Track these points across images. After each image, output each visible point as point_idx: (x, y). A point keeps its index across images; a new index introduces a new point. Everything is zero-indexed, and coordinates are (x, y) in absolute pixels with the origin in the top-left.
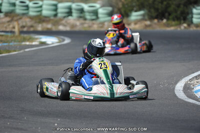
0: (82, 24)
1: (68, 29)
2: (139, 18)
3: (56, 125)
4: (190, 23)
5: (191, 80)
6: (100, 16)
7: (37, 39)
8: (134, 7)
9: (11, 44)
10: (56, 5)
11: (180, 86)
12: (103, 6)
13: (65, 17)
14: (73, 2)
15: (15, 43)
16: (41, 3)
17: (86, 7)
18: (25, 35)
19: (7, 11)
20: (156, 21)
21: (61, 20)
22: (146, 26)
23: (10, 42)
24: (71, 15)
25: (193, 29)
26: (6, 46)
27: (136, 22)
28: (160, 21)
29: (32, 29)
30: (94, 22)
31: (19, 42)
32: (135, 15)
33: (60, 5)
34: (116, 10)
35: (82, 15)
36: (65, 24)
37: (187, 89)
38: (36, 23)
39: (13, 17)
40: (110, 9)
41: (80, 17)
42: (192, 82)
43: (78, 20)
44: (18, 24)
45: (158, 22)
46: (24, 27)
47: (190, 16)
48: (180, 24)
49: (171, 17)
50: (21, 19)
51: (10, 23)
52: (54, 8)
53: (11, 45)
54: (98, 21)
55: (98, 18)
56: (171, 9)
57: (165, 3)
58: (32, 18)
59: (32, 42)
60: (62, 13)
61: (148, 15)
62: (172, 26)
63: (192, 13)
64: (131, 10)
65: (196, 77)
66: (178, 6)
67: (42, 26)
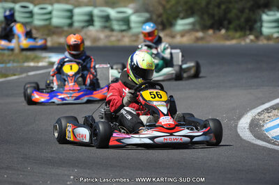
0: (108, 37)
1: (88, 43)
2: (187, 27)
4: (259, 34)
5: (260, 114)
6: (132, 25)
7: (45, 58)
8: (179, 12)
9: (9, 65)
10: (71, 11)
12: (136, 12)
13: (83, 27)
14: (95, 6)
15: (15, 64)
16: (49, 8)
17: (113, 13)
18: (29, 53)
20: (211, 32)
21: (78, 31)
22: (198, 39)
23: (6, 63)
24: (93, 25)
25: (263, 42)
26: (2, 68)
27: (183, 34)
28: (217, 32)
30: (124, 33)
31: (18, 62)
32: (182, 24)
33: (77, 11)
34: (154, 17)
35: (107, 24)
37: (255, 126)
38: (43, 35)
40: (147, 15)
41: (105, 27)
42: (262, 117)
43: (102, 31)
45: (214, 33)
47: (259, 24)
48: (245, 36)
49: (231, 26)
52: (68, 14)
53: (9, 67)
54: (130, 33)
55: (129, 28)
56: (232, 15)
57: (223, 7)
58: (37, 29)
59: (38, 62)
60: (79, 21)
61: (200, 24)
62: (233, 39)
63: (261, 21)
64: (176, 17)
65: (267, 109)
66: (242, 11)
67: (52, 39)
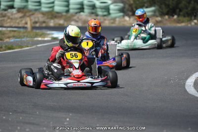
1: (80, 25)
2: (150, 14)
3: (68, 119)
6: (111, 12)
7: (49, 34)
8: (145, 3)
9: (23, 39)
10: (68, 2)
11: (190, 82)
13: (76, 13)
15: (28, 39)
17: (97, 3)
18: (38, 31)
19: (19, 7)
20: (167, 17)
21: (73, 15)
22: (157, 22)
23: (22, 38)
24: (83, 12)
26: (19, 41)
28: (171, 17)
29: (44, 25)
30: (105, 17)
31: (32, 37)
33: (72, 1)
34: (127, 6)
35: (93, 11)
36: (77, 20)
38: (48, 18)
39: (26, 13)
40: (121, 5)
41: (92, 13)
43: (90, 16)
44: (31, 20)
45: (169, 18)
46: (36, 22)
48: (191, 20)
49: (181, 13)
50: (33, 14)
51: (22, 19)
52: (66, 3)
53: (24, 41)
54: (110, 17)
55: (109, 14)
56: (181, 5)
58: (44, 14)
59: (44, 38)
60: (74, 9)
61: (159, 11)
62: (182, 22)
64: (142, 6)
66: (189, 2)
67: (54, 21)
